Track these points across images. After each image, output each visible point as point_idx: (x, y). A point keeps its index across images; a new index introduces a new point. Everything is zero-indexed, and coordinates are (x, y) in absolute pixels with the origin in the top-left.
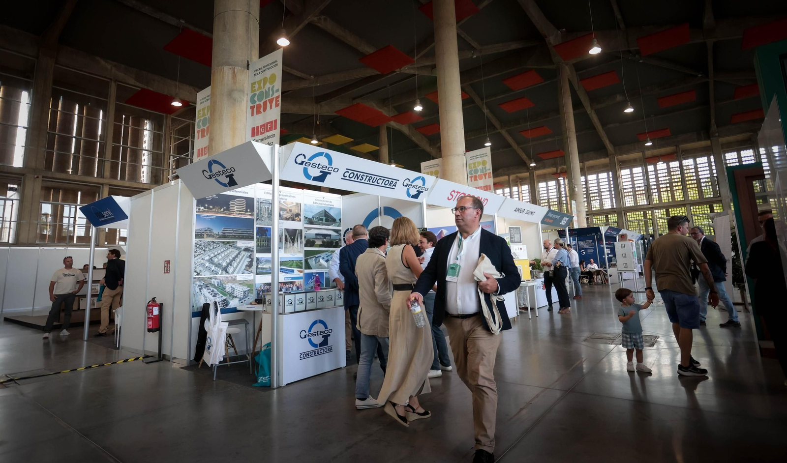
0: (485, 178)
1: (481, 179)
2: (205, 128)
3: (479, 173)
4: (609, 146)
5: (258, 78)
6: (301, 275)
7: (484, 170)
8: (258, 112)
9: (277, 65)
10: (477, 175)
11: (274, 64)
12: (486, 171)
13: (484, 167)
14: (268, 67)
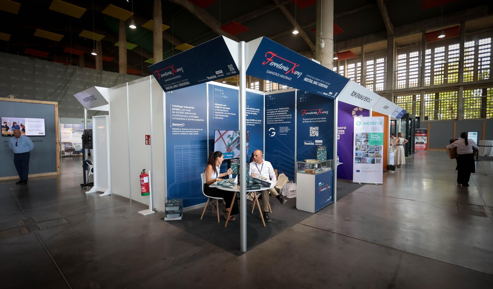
4: (389, 25)
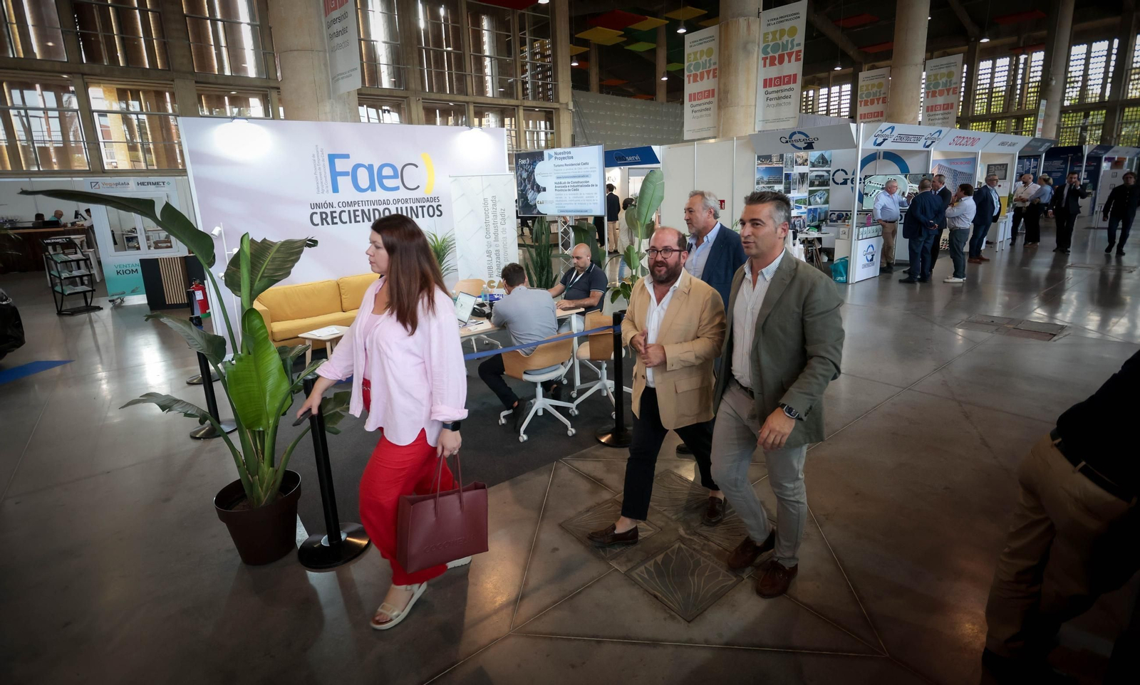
0: (948, 94)
1: (940, 95)
2: (698, 73)
3: (940, 88)
5: (772, 28)
6: (806, 210)
7: (948, 84)
8: (772, 64)
9: (799, 17)
10: (937, 90)
11: (795, 16)
12: (950, 85)
13: (949, 80)
14: (787, 18)
